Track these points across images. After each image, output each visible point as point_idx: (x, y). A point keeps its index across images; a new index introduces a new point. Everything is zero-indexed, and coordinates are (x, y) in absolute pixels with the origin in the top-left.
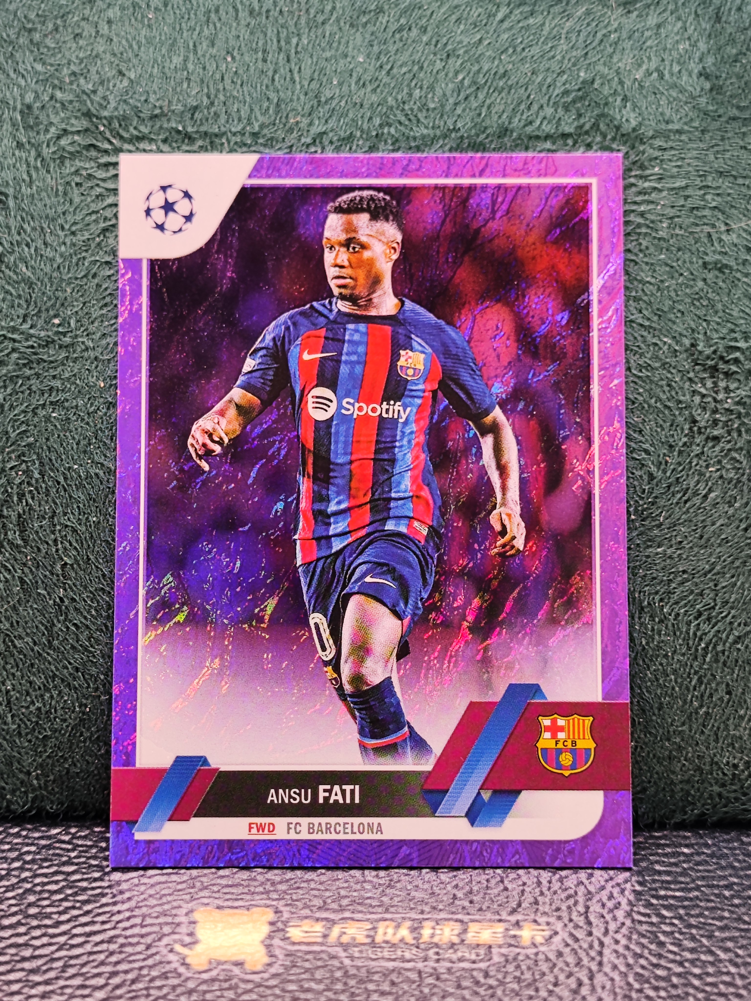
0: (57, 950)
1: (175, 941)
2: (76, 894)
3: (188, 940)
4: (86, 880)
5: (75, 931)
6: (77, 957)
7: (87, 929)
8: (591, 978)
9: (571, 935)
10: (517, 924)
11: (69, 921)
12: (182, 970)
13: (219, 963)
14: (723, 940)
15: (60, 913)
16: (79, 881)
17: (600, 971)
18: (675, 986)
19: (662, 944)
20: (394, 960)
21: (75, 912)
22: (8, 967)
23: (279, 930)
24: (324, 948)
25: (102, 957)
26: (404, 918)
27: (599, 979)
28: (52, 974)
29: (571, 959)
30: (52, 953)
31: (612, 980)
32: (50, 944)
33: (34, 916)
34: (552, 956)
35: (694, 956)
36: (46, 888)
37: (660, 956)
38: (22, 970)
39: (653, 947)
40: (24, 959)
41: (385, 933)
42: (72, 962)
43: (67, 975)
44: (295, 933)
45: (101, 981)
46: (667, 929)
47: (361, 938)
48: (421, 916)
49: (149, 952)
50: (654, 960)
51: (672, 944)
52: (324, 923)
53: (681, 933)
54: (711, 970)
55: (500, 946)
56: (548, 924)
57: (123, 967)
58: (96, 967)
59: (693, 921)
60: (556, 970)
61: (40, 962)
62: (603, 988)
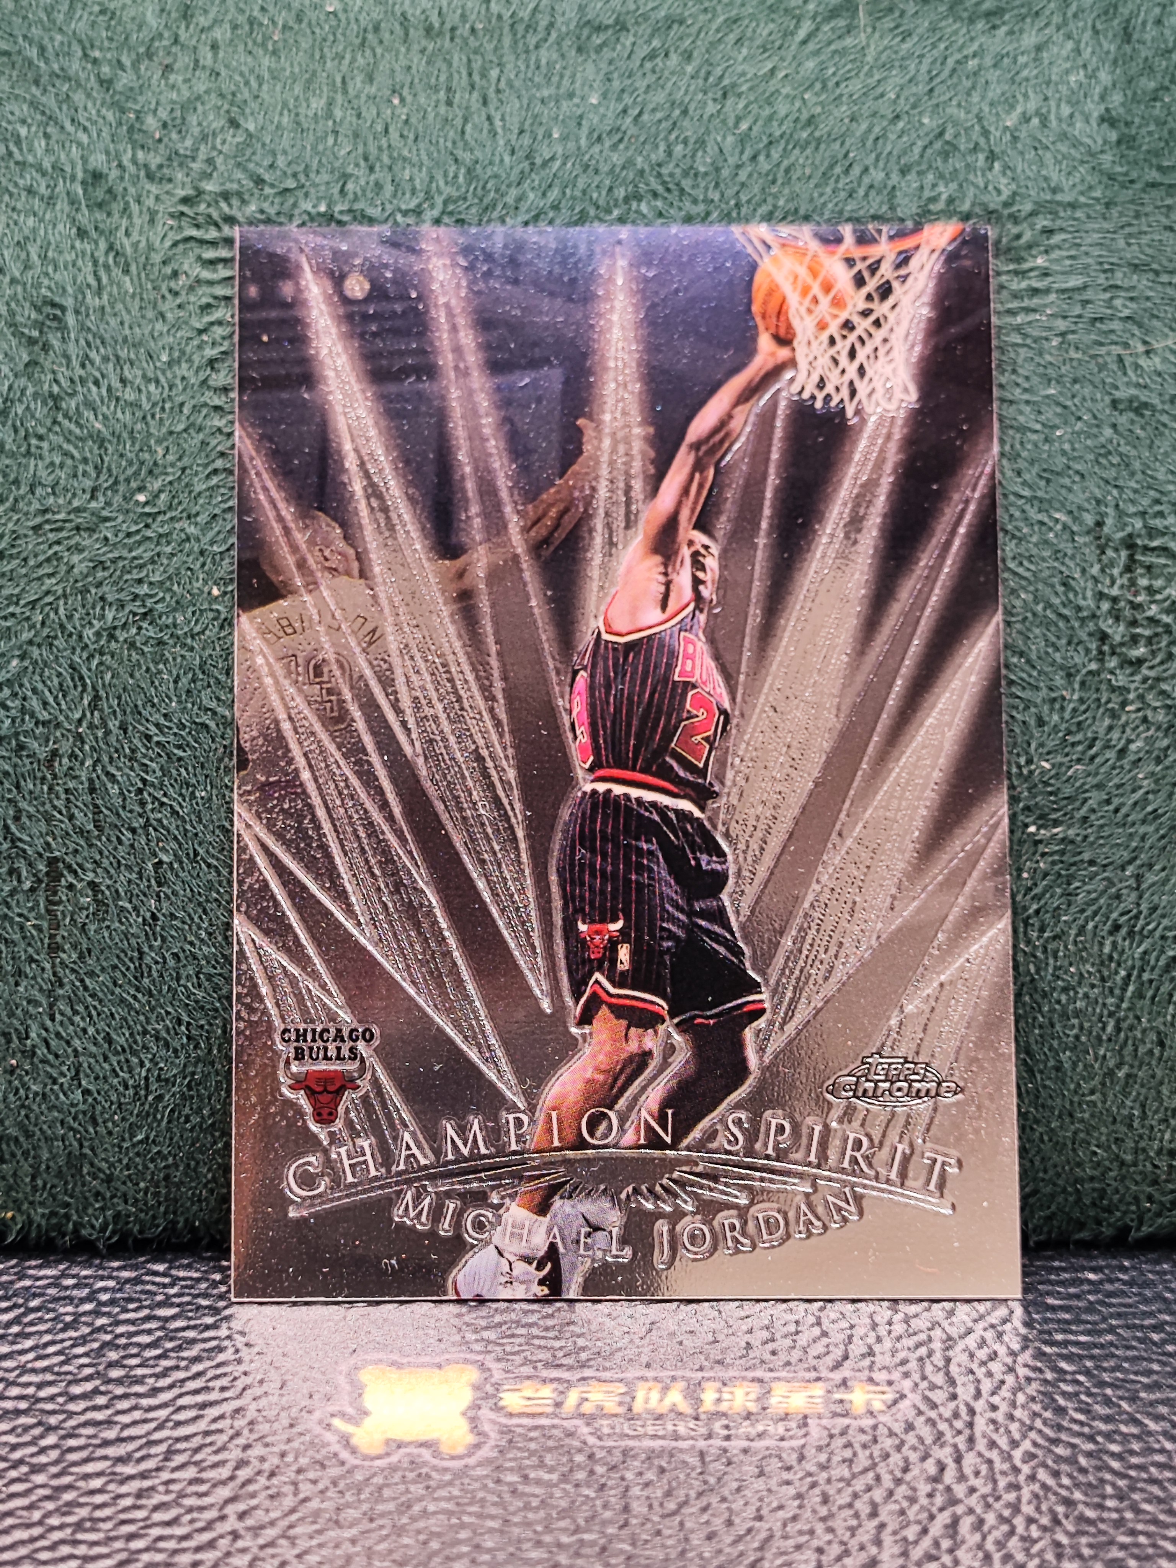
0: (156, 1429)
1: (333, 1413)
2: (180, 1348)
3: (351, 1411)
4: (194, 1327)
5: (181, 1402)
6: (187, 1438)
7: (199, 1398)
8: (958, 1460)
9: (926, 1399)
10: (844, 1383)
11: (171, 1387)
12: (345, 1455)
13: (401, 1444)
14: (1152, 1404)
15: (159, 1376)
16: (184, 1329)
17: (971, 1449)
18: (1083, 1471)
19: (1061, 1411)
20: (663, 1438)
21: (181, 1375)
22: (84, 1454)
23: (487, 1396)
24: (556, 1421)
25: (223, 1438)
26: (674, 1379)
27: (970, 1460)
29: (926, 1432)
30: (149, 1433)
31: (990, 1462)
32: (145, 1421)
33: (119, 1381)
34: (898, 1428)
35: (1110, 1427)
36: (135, 1340)
37: (1059, 1428)
38: (105, 1458)
39: (1048, 1414)
40: (106, 1443)
41: (647, 1401)
42: (180, 1446)
43: (173, 1464)
44: (512, 1400)
45: (223, 1473)
46: (1069, 1389)
47: (612, 1407)
48: (700, 1375)
49: (294, 1430)
52: (555, 1385)
53: (1089, 1394)
54: (1136, 1446)
55: (820, 1416)
56: (890, 1383)
57: (256, 1452)
58: (216, 1452)
59: (1106, 1377)
60: (905, 1449)
61: (131, 1447)
62: (977, 1474)
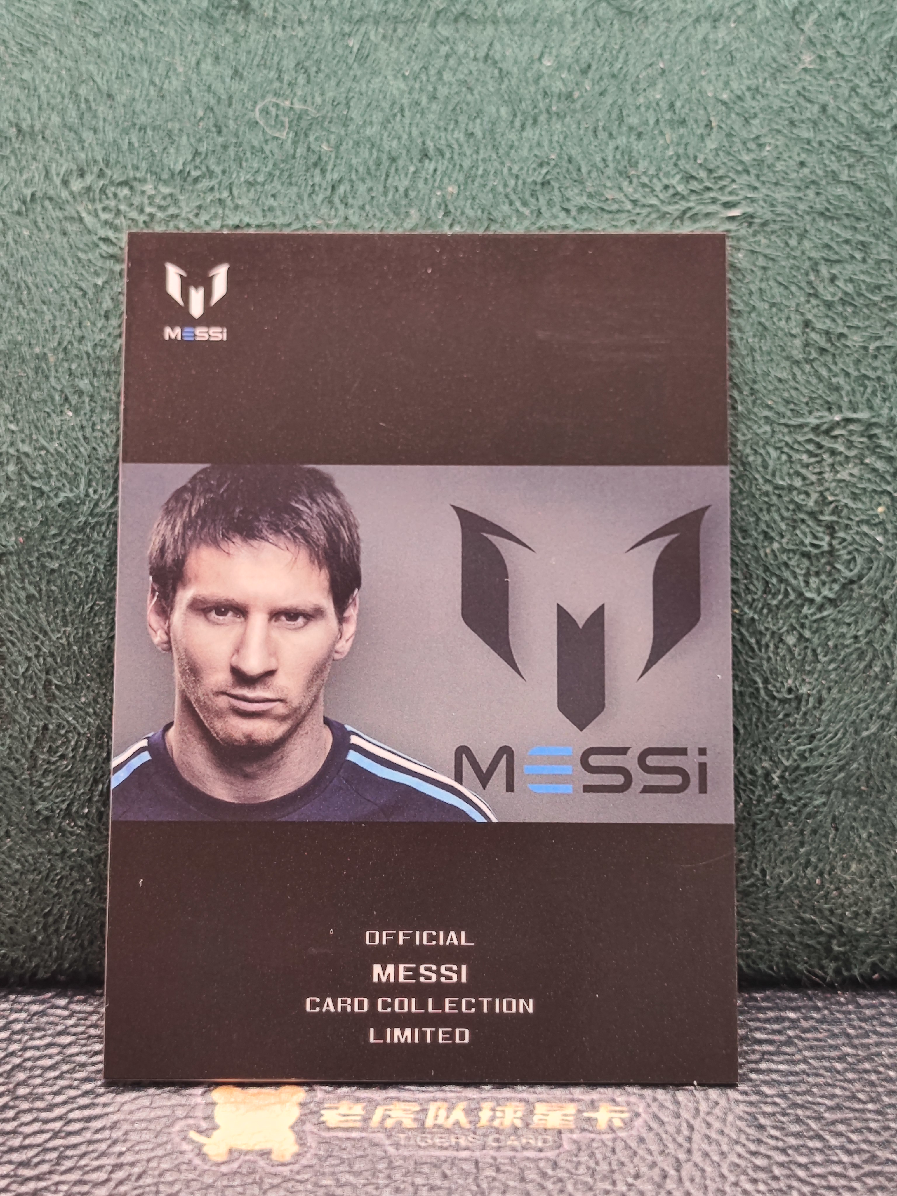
1: (190, 1127)
2: (73, 1070)
3: (204, 1125)
4: (86, 1053)
5: (71, 1116)
6: (75, 1146)
7: (87, 1113)
8: (678, 1169)
9: (656, 1117)
10: (592, 1104)
11: (65, 1103)
12: (197, 1161)
13: (241, 1153)
14: (833, 1123)
15: (56, 1094)
16: (77, 1054)
17: (688, 1160)
18: (776, 1178)
19: (761, 1127)
20: (446, 1148)
21: (72, 1093)
23: (311, 1113)
24: (364, 1134)
25: (103, 1146)
26: (458, 1098)
27: (688, 1170)
28: (45, 1168)
29: (654, 1146)
30: (46, 1141)
31: (703, 1171)
32: (44, 1131)
33: (24, 1098)
34: (632, 1143)
35: (800, 1142)
36: (39, 1063)
37: (759, 1141)
38: (10, 1162)
39: (751, 1131)
41: (437, 1116)
42: (69, 1153)
43: (63, 1168)
44: (330, 1116)
45: (101, 1176)
46: (769, 1109)
47: (408, 1123)
48: (479, 1095)
49: (160, 1140)
50: (753, 1147)
51: (774, 1127)
52: (365, 1104)
53: (784, 1114)
54: (819, 1158)
55: (571, 1131)
56: (628, 1104)
57: (128, 1158)
58: (97, 1159)
59: (798, 1100)
60: (637, 1160)
61: (31, 1153)
62: (692, 1180)
